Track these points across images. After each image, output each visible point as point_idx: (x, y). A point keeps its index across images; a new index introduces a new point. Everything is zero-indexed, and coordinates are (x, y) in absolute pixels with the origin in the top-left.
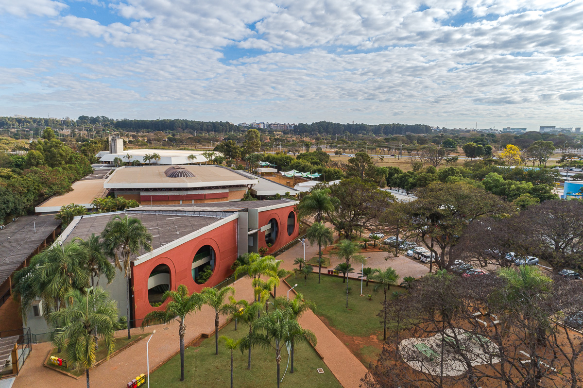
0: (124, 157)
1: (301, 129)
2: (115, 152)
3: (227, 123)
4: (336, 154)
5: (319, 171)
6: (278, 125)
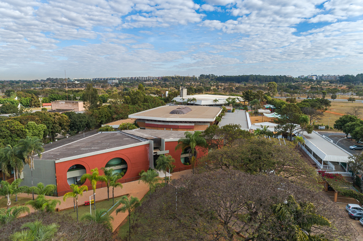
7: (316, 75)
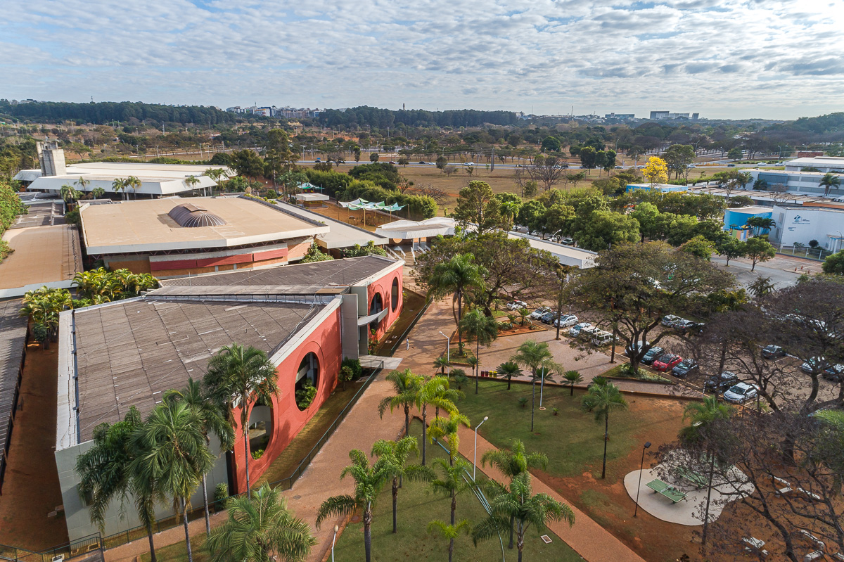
0: (75, 183)
1: (330, 119)
2: (53, 173)
3: (213, 108)
4: (400, 164)
5: (399, 200)
6: (292, 111)
7: (270, 108)
